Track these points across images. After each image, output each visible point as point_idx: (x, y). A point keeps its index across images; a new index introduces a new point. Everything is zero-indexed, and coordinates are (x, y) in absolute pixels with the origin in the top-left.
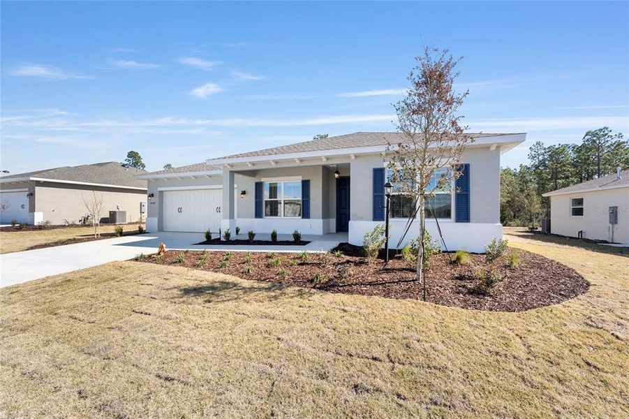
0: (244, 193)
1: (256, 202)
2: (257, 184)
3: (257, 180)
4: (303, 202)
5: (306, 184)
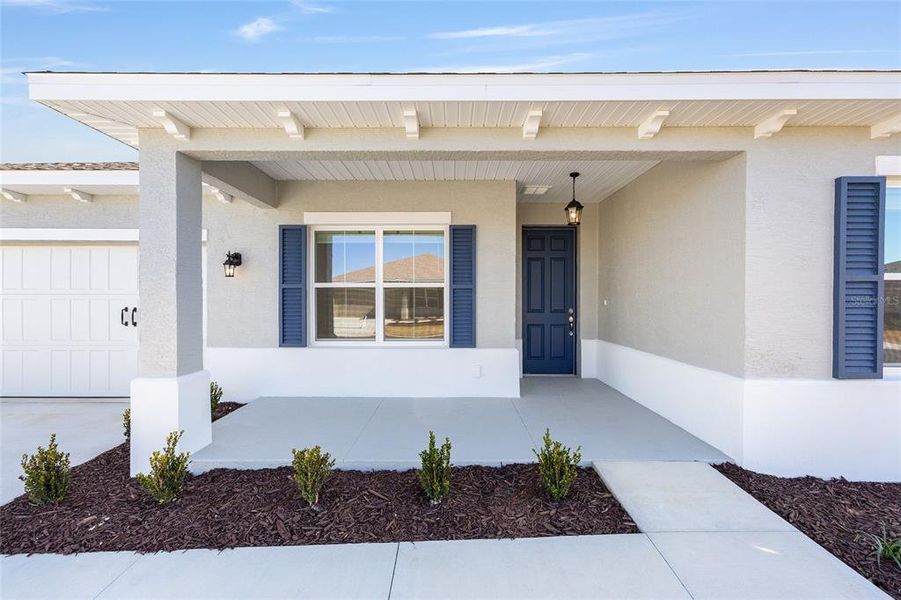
0: (235, 260)
1: (284, 293)
2: (285, 231)
3: (286, 216)
4: (454, 292)
5: (463, 239)
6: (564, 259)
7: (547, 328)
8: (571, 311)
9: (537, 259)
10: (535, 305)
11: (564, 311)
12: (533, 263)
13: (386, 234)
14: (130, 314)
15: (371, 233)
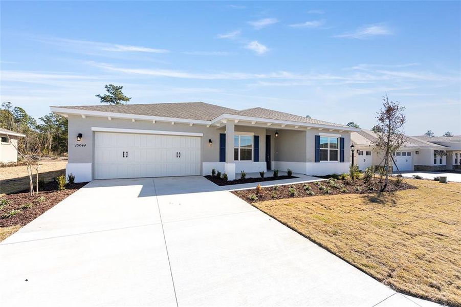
0: (210, 141)
1: (221, 149)
2: (221, 135)
3: (221, 131)
4: (254, 150)
5: (256, 139)
13: (241, 136)
14: (179, 154)
15: (238, 136)
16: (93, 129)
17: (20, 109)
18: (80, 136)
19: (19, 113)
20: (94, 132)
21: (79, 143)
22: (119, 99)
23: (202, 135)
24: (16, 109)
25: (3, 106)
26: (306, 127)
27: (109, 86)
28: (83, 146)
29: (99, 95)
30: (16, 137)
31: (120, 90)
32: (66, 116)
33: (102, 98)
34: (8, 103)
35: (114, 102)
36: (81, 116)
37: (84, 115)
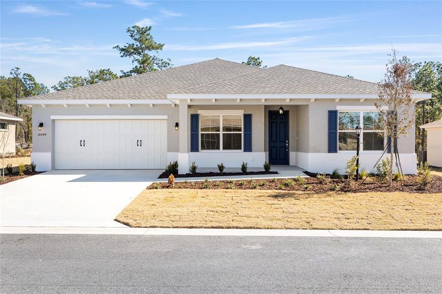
1: (192, 135)
2: (192, 116)
3: (193, 111)
4: (245, 135)
5: (248, 118)
6: (285, 122)
7: (278, 148)
8: (287, 141)
9: (275, 122)
10: (274, 139)
11: (285, 142)
12: (273, 124)
13: (223, 116)
14: (139, 142)
15: (219, 116)
16: (53, 117)
17: (29, 76)
18: (41, 125)
19: (28, 83)
20: (53, 120)
21: (42, 132)
22: (148, 48)
23: (166, 117)
24: (25, 77)
25: (11, 73)
26: (309, 100)
27: (132, 29)
28: (44, 135)
29: (118, 46)
30: (12, 122)
31: (148, 32)
32: (30, 106)
33: (123, 50)
34: (16, 70)
35: (140, 54)
36: (42, 106)
37: (44, 105)
